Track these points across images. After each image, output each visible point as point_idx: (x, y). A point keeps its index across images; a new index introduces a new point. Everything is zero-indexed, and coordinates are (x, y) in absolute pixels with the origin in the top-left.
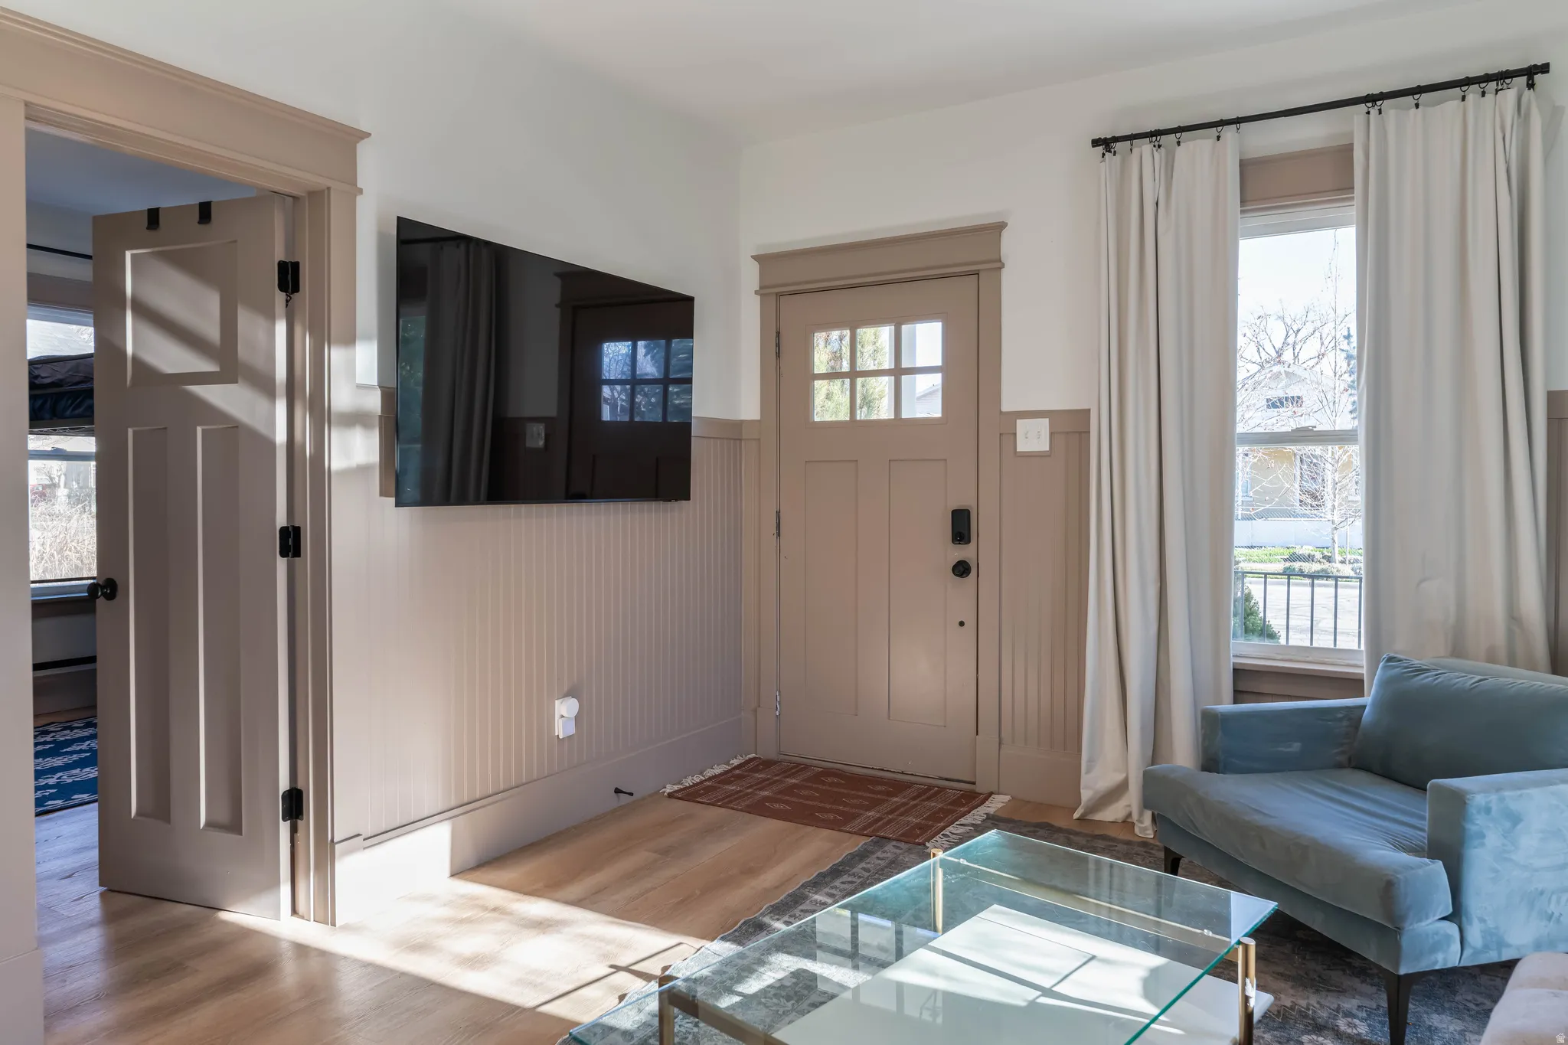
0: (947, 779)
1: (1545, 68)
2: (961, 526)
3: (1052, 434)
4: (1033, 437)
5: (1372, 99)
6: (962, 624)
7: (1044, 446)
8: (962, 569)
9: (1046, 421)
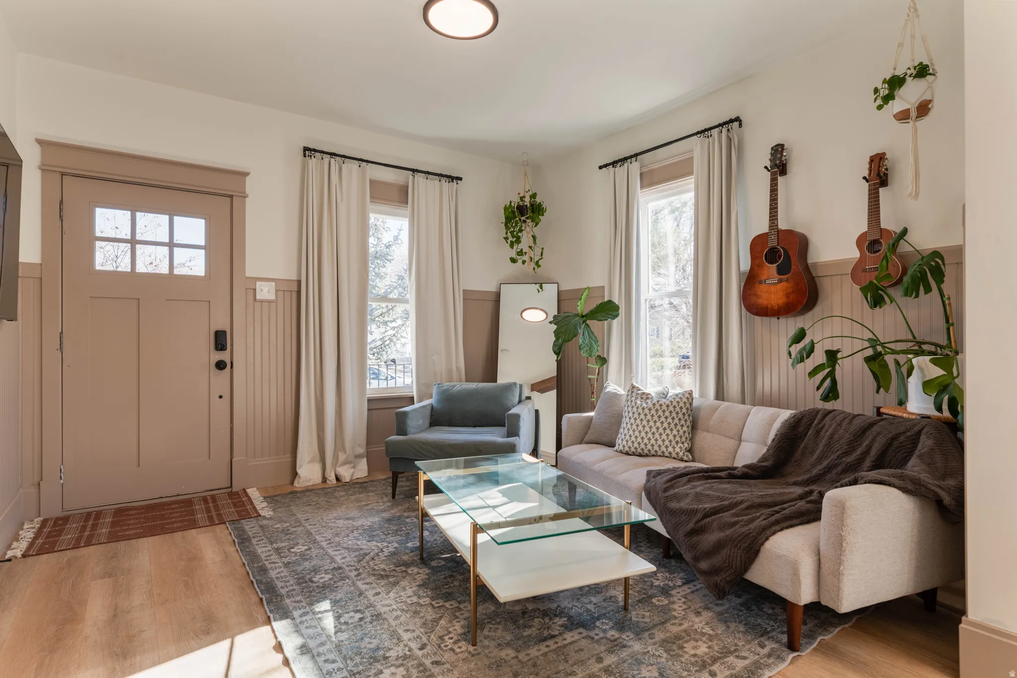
0: (211, 490)
1: (461, 179)
2: (220, 340)
3: (277, 291)
4: (265, 291)
5: (414, 171)
6: (221, 397)
7: (272, 297)
8: (220, 365)
9: (274, 284)
